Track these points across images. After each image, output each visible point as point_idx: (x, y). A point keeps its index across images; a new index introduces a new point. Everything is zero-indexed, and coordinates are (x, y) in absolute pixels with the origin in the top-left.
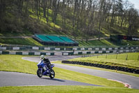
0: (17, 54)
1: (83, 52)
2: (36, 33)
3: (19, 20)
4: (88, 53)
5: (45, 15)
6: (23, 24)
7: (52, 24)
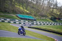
0: (8, 22)
1: (38, 24)
2: (18, 13)
3: (11, 7)
4: (40, 24)
5: (22, 6)
6: (12, 9)
7: (25, 10)
